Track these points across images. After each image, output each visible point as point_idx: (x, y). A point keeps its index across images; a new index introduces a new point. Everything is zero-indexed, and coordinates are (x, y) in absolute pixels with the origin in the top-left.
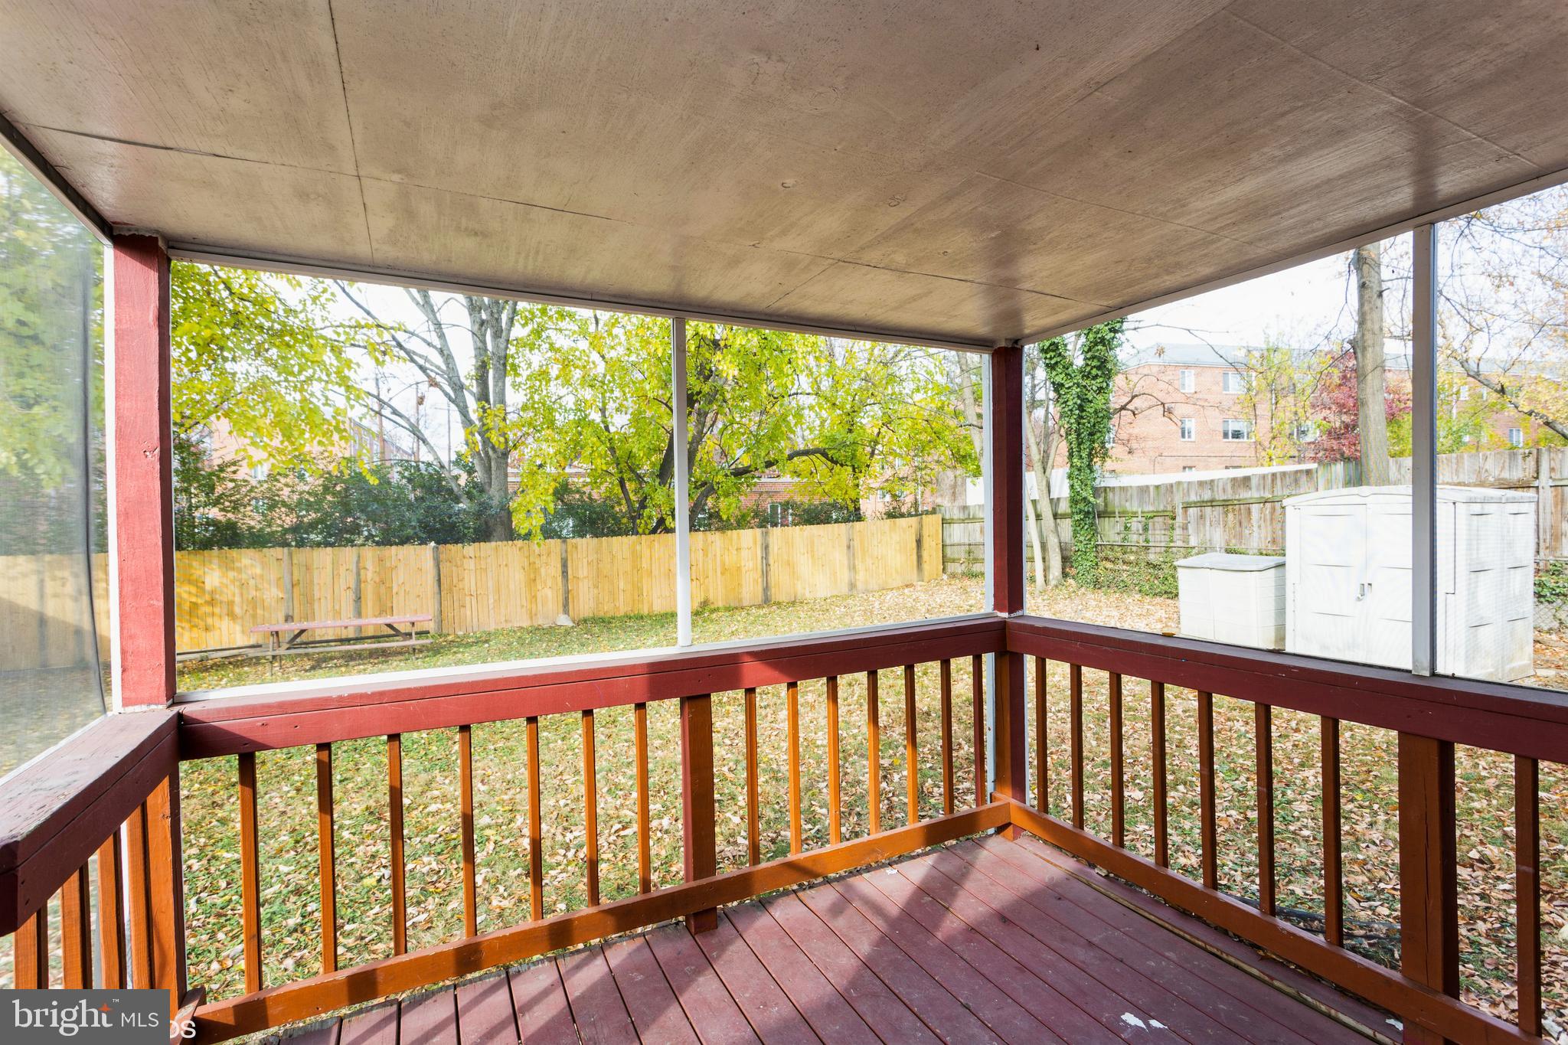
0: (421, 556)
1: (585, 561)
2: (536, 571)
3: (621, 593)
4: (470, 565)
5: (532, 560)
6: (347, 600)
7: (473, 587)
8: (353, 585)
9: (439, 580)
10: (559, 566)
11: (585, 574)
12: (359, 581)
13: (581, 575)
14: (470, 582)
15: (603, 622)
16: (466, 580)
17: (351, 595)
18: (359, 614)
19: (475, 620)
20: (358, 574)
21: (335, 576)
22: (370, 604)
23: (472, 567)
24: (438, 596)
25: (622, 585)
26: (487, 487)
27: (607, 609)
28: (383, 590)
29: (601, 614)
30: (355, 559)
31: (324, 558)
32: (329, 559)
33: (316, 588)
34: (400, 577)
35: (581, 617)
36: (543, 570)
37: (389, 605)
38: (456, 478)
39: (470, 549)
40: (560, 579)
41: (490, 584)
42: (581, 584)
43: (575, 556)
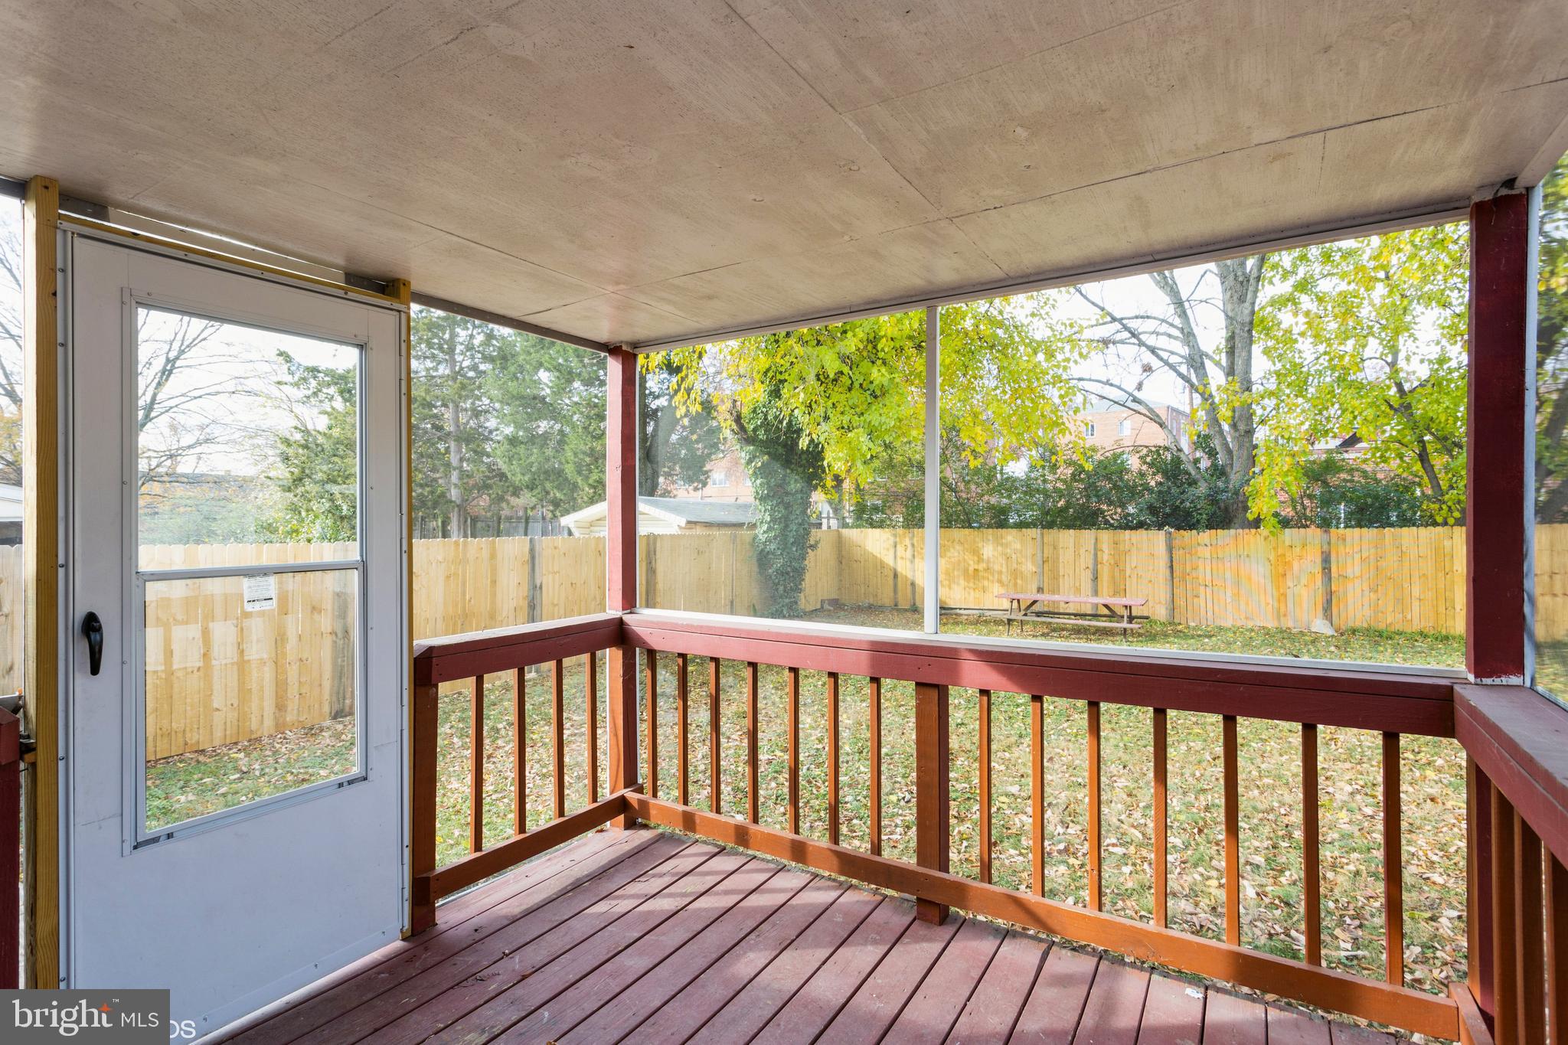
0: (1155, 540)
1: (1357, 557)
2: (1288, 564)
3: (1416, 604)
4: (1205, 552)
5: (1280, 551)
6: (1086, 578)
7: (1208, 577)
8: (1091, 566)
9: (1171, 567)
10: (1319, 560)
11: (1357, 573)
12: (1096, 562)
13: (1349, 573)
14: (1205, 572)
15: (1381, 636)
16: (1201, 568)
17: (1089, 575)
18: (1096, 593)
19: (1210, 614)
20: (1096, 555)
21: (1077, 555)
22: (1105, 584)
23: (1208, 555)
24: (1169, 583)
25: (1416, 592)
26: (1228, 469)
27: (1390, 619)
28: (1117, 574)
29: (1382, 626)
30: (1093, 541)
31: (1067, 537)
32: (1072, 540)
33: (1061, 565)
34: (1132, 561)
35: (1351, 624)
36: (1296, 565)
37: (1123, 587)
38: (1197, 461)
39: (1206, 536)
40: (1319, 577)
41: (1228, 575)
42: (1350, 586)
43: (1341, 548)
